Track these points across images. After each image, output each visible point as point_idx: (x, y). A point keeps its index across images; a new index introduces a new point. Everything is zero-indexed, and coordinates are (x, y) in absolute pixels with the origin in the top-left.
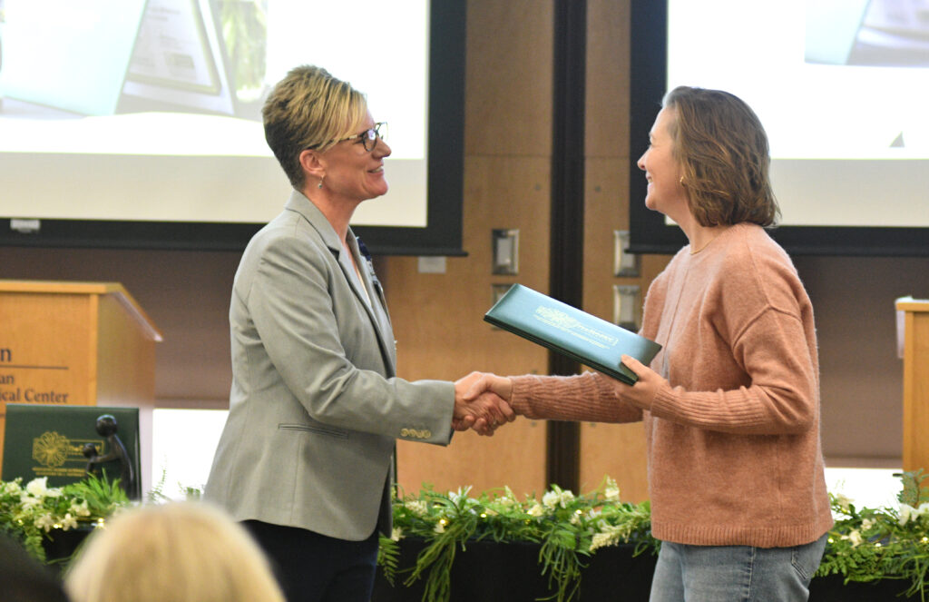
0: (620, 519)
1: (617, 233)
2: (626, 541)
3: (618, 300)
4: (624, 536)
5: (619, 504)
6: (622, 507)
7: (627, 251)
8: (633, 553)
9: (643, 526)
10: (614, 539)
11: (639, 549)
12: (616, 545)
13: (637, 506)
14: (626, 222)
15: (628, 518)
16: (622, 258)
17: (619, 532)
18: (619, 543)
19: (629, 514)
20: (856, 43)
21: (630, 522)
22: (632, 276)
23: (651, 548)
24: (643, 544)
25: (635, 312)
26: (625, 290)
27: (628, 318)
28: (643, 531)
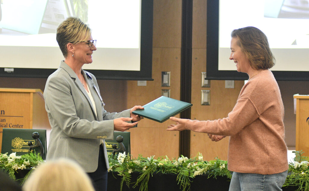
0: (203, 166)
1: (202, 73)
2: (205, 173)
3: (203, 95)
6: (204, 163)
7: (206, 79)
8: (207, 177)
10: (201, 173)
11: (209, 176)
14: (206, 69)
16: (204, 81)
18: (203, 174)
20: (281, 10)
21: (206, 167)
22: (207, 87)
23: (213, 176)
24: (211, 174)
25: (208, 99)
26: (205, 91)
27: (206, 101)
28: (211, 170)
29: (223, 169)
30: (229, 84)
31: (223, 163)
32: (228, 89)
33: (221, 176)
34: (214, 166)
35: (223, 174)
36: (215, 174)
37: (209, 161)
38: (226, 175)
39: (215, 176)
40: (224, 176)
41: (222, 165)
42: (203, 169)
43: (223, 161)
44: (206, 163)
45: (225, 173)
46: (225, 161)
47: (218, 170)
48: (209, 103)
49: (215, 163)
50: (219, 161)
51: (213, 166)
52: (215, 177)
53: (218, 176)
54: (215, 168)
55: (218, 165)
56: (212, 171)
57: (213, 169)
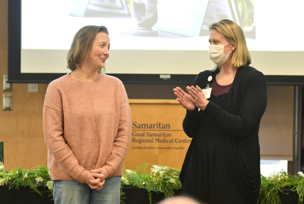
0: (4, 176)
1: (4, 76)
2: (6, 184)
3: (4, 100)
4: (5, 182)
5: (4, 171)
6: (5, 172)
7: (7, 82)
8: (9, 188)
9: (12, 179)
10: (2, 183)
11: (11, 187)
12: (3, 185)
13: (10, 172)
14: (7, 71)
15: (7, 176)
16: (6, 85)
17: (4, 181)
18: (4, 185)
19: (8, 174)
20: (87, 9)
21: (8, 177)
22: (9, 91)
23: (15, 186)
24: (12, 185)
25: (10, 103)
26: (7, 96)
27: (8, 106)
28: (12, 180)
29: (26, 179)
30: (32, 88)
31: (26, 173)
32: (31, 93)
33: (23, 186)
34: (16, 175)
35: (25, 184)
36: (17, 184)
37: (10, 170)
38: (29, 185)
39: (17, 186)
40: (26, 186)
41: (24, 174)
42: (4, 179)
43: (25, 170)
44: (7, 172)
45: (27, 183)
46: (28, 170)
47: (20, 180)
48: (11, 108)
49: (17, 172)
50: (21, 170)
51: (14, 176)
52: (17, 188)
53: (20, 187)
54: (17, 178)
55: (20, 175)
56: (14, 181)
57: (14, 179)
